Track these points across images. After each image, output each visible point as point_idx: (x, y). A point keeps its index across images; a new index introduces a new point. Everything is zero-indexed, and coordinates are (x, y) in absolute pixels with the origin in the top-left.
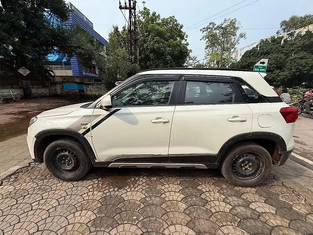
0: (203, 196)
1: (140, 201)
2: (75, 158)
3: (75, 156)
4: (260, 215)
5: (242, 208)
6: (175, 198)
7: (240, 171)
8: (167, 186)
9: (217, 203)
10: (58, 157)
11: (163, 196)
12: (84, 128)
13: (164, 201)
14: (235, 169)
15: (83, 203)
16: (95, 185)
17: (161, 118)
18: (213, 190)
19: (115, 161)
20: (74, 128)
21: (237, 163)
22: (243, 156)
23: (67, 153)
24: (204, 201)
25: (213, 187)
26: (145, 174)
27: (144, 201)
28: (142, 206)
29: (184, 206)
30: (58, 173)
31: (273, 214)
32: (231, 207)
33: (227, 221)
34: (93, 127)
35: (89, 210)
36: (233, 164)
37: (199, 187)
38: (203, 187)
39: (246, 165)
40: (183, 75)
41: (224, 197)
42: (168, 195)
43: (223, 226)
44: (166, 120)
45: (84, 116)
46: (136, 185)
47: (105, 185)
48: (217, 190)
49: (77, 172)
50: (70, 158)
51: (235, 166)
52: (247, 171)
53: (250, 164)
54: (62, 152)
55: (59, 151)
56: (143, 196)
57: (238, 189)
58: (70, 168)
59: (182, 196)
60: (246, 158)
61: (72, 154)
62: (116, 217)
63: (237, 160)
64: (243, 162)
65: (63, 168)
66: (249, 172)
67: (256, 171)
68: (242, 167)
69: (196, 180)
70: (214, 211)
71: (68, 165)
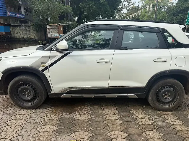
0: (134, 116)
1: (87, 120)
2: (34, 90)
3: (34, 89)
4: (172, 125)
5: (161, 122)
6: (113, 118)
7: (161, 99)
8: (107, 111)
9: (144, 120)
10: (20, 89)
11: (105, 117)
12: (43, 66)
13: (105, 119)
14: (158, 98)
15: (45, 122)
16: (51, 112)
17: (103, 59)
18: (141, 113)
19: (67, 93)
20: (34, 66)
21: (160, 94)
22: (164, 88)
23: (27, 86)
24: (134, 119)
25: (142, 111)
26: (89, 104)
27: (91, 120)
28: (90, 122)
29: (120, 122)
30: (20, 103)
31: (180, 125)
32: (153, 122)
33: (149, 129)
34: (51, 65)
35: (51, 125)
36: (157, 94)
37: (131, 112)
38: (134, 112)
39: (166, 95)
40: (121, 26)
41: (148, 117)
42: (108, 116)
43: (146, 131)
44: (108, 61)
45: (43, 57)
46: (83, 111)
47: (58, 112)
48: (144, 113)
49: (36, 102)
50: (30, 91)
51: (158, 96)
52: (167, 99)
53: (169, 94)
54: (23, 85)
55: (21, 85)
56: (89, 117)
57: (160, 112)
58: (30, 99)
59: (119, 117)
60: (166, 89)
61: (31, 87)
62: (72, 128)
63: (159, 91)
64: (164, 92)
65: (24, 99)
66: (168, 100)
67: (173, 99)
68: (163, 96)
69: (129, 108)
70: (141, 124)
71: (28, 96)
